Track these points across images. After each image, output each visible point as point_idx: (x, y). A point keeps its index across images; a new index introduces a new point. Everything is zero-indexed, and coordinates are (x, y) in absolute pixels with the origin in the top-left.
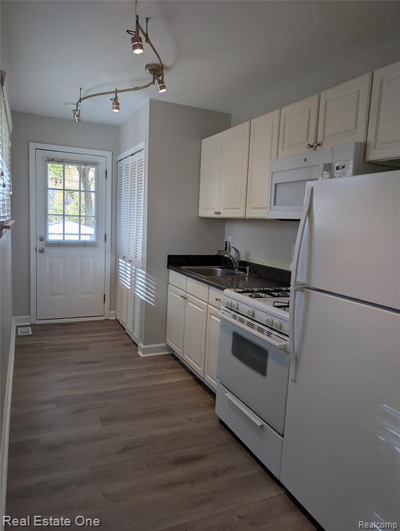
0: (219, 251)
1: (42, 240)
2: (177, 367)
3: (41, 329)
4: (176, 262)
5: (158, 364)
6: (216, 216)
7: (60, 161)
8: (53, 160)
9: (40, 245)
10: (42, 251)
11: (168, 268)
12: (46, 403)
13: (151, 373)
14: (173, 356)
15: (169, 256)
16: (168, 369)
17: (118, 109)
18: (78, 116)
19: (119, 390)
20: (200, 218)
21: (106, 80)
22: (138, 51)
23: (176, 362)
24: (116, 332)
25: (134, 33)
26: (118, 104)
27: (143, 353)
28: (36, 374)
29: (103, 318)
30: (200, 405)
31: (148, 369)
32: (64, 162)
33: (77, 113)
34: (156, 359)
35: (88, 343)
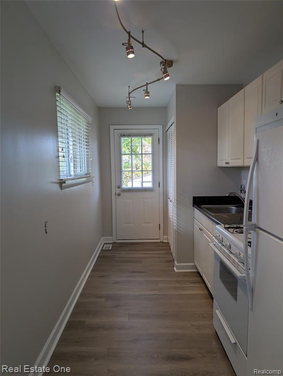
0: (231, 193)
1: (119, 187)
2: (199, 283)
3: (119, 246)
4: (199, 202)
5: (186, 279)
6: (227, 165)
7: (129, 135)
8: (124, 136)
9: (118, 191)
10: (119, 195)
11: (193, 206)
12: (100, 297)
13: (178, 285)
14: (199, 274)
15: (193, 197)
16: (192, 283)
17: (149, 96)
18: (130, 105)
19: (150, 295)
20: (218, 167)
21: (141, 78)
22: (131, 56)
23: (200, 279)
24: (165, 252)
25: (127, 44)
26: (149, 93)
27: (177, 269)
28: (103, 276)
29: (159, 241)
30: (206, 316)
31: (177, 282)
32: (131, 136)
33: (129, 103)
34: (185, 275)
35: (143, 258)
